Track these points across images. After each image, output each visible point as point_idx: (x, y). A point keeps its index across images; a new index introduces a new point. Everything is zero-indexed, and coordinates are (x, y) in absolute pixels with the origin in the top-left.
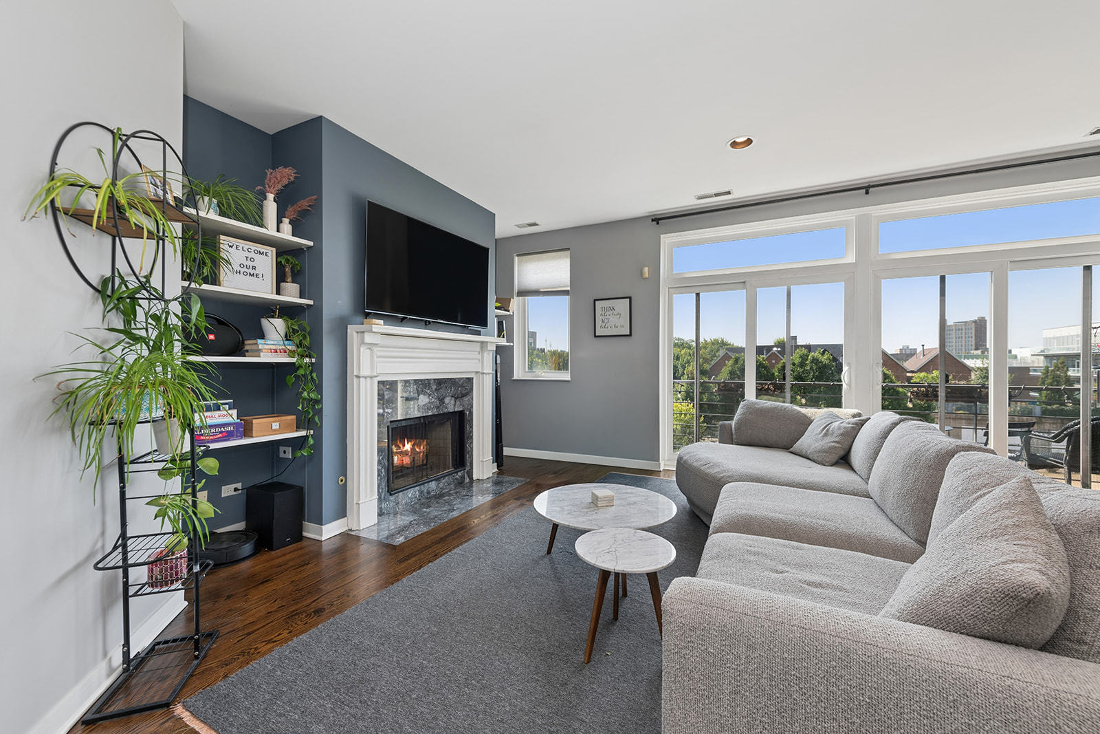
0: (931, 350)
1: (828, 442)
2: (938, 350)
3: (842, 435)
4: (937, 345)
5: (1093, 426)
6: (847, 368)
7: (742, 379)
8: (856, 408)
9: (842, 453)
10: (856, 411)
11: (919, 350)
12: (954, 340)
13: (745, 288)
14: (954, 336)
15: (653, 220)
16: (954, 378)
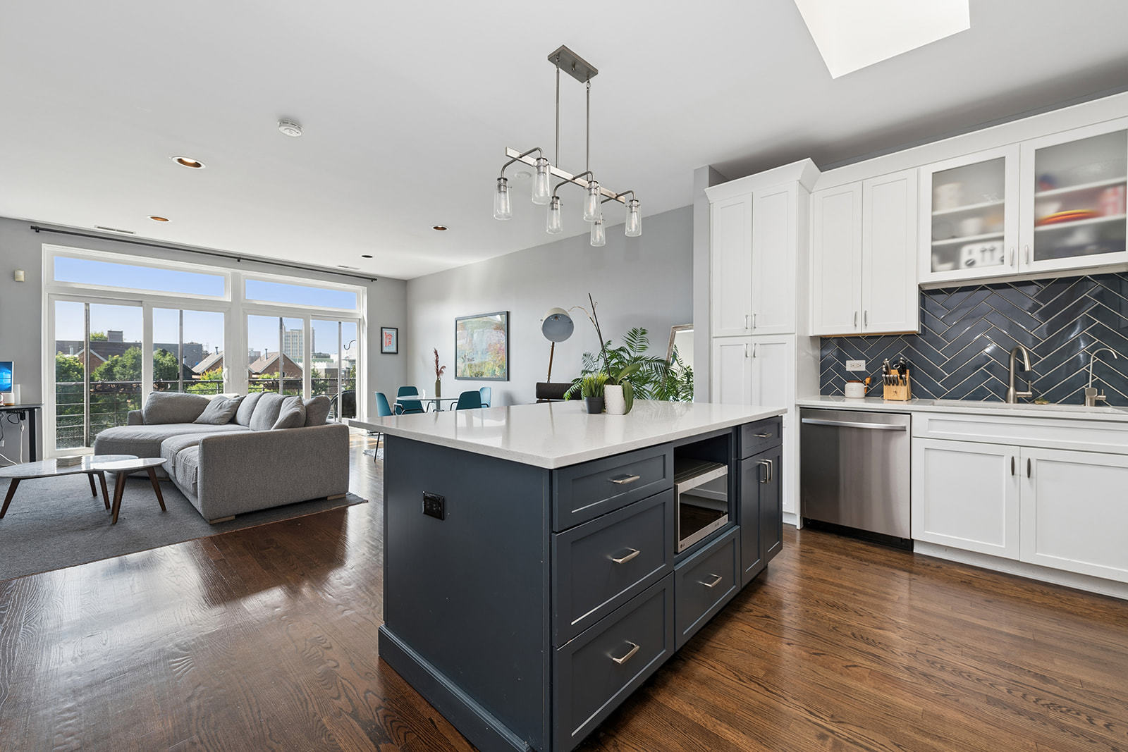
0: (273, 354)
1: (222, 412)
2: (279, 354)
3: (230, 407)
4: (278, 351)
5: (343, 395)
6: (227, 369)
7: (138, 379)
8: (235, 393)
9: (231, 416)
10: (236, 394)
11: (263, 354)
12: (291, 345)
13: (141, 306)
14: (291, 342)
15: (32, 228)
16: (288, 375)
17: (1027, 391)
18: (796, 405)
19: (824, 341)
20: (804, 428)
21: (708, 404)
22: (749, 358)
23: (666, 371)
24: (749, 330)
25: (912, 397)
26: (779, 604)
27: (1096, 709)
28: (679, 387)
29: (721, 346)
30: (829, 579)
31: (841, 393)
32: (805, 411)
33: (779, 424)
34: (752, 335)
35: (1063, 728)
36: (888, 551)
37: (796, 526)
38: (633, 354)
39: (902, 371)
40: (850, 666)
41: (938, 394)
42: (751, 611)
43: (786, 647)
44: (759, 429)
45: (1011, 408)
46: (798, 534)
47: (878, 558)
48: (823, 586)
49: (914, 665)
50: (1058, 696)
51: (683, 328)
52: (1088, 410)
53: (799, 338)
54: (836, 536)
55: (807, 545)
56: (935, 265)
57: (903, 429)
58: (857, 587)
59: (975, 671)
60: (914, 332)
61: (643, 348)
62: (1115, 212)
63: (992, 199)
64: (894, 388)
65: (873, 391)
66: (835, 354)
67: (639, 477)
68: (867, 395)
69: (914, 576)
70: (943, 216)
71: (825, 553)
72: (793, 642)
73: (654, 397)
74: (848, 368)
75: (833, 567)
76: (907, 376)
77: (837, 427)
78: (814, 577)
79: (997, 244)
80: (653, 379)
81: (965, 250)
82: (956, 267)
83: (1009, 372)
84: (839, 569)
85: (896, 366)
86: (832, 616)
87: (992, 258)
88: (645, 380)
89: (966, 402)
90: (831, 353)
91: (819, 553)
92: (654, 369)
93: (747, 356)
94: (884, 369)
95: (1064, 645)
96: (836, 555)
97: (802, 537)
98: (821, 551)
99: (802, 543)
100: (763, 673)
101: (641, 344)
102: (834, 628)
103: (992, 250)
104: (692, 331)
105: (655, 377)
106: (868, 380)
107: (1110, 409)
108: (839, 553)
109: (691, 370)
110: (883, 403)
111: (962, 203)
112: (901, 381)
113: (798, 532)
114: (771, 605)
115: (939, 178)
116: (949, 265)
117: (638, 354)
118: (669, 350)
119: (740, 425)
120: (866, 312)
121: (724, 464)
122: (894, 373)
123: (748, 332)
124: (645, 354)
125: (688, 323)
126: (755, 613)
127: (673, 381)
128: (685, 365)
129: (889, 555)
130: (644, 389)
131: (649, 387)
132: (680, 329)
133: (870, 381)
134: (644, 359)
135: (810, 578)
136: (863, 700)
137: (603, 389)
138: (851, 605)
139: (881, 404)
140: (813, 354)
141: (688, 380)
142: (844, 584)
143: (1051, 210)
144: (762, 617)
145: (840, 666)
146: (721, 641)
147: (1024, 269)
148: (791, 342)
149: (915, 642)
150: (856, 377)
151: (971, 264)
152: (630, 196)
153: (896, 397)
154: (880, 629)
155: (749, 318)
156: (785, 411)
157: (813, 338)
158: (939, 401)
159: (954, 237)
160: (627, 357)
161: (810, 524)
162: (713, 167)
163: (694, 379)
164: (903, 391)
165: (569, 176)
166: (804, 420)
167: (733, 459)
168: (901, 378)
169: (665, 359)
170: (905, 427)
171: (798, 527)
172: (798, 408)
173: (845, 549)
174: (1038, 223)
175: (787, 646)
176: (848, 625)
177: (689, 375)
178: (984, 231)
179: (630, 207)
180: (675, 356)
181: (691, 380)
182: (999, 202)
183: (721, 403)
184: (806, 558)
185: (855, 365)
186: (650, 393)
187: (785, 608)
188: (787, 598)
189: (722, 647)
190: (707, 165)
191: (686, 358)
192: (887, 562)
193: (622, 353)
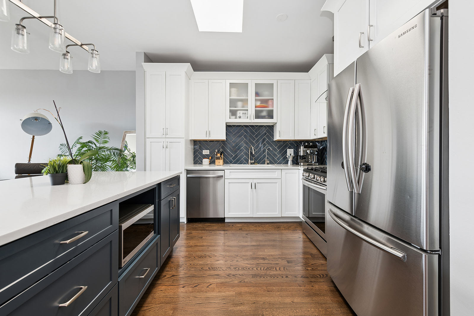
17: (253, 161)
18: (185, 169)
19: (195, 142)
20: (188, 179)
21: (144, 172)
22: (164, 149)
23: (120, 155)
24: (164, 135)
25: (224, 164)
26: (178, 266)
27: (276, 264)
28: (128, 163)
29: (151, 142)
30: (198, 244)
31: (201, 163)
32: (188, 172)
33: (178, 179)
34: (166, 138)
35: (271, 276)
36: (217, 224)
37: (184, 222)
38: (98, 145)
39: (221, 155)
40: (209, 286)
41: (231, 162)
42: (165, 276)
43: (182, 290)
44: (170, 183)
45: (249, 166)
46: (185, 226)
47: (215, 228)
48: (196, 249)
49: (230, 272)
50: (268, 264)
51: (130, 132)
52: (265, 166)
53: (186, 140)
54: (199, 222)
55: (189, 230)
56: (231, 116)
57: (222, 176)
58: (209, 244)
59: (247, 265)
60: (224, 140)
61: (106, 142)
62: (271, 107)
63: (245, 97)
64: (218, 161)
65: (212, 162)
66: (198, 147)
67: (87, 232)
68: (210, 164)
69: (226, 232)
70: (232, 99)
71: (196, 232)
72: (185, 285)
73: (112, 169)
74: (204, 153)
75: (200, 238)
76: (222, 156)
77: (200, 178)
78: (193, 245)
79: (246, 112)
80: (112, 159)
81: (238, 112)
82: (236, 118)
83: (249, 155)
84: (202, 238)
85: (220, 152)
86: (201, 263)
87: (245, 117)
88: (107, 159)
89: (238, 165)
90: (197, 147)
91: (194, 233)
92: (112, 153)
93: (163, 147)
94: (216, 154)
95: (266, 243)
96: (200, 232)
97: (187, 227)
98: (195, 232)
99: (187, 230)
100: (172, 312)
101: (104, 139)
102: (202, 268)
103: (245, 114)
104: (136, 134)
105: (113, 158)
106: (210, 158)
107: (270, 165)
108: (202, 230)
109: (135, 154)
110: (215, 167)
111: (238, 96)
112: (221, 158)
113: (186, 225)
114: (175, 268)
115: (232, 85)
116: (234, 117)
117: (102, 145)
118: (122, 144)
119: (161, 183)
120: (210, 131)
121: (152, 205)
122: (219, 155)
123: (164, 136)
124: (106, 145)
125: (132, 130)
126: (168, 276)
127: (125, 159)
128: (131, 152)
129: (218, 225)
130: (106, 165)
131: (109, 164)
132: (129, 133)
133: (211, 158)
134: (106, 148)
135: (191, 246)
136: (215, 302)
137: (66, 167)
138: (207, 254)
139: (214, 167)
140: (191, 147)
141: (133, 159)
142: (204, 244)
143: (258, 104)
144: (171, 277)
145: (205, 288)
146: (150, 304)
147: (253, 121)
148: (183, 141)
149: (229, 261)
150: (206, 157)
151: (240, 117)
152: (92, 47)
153: (219, 164)
154: (218, 261)
155: (164, 129)
156: (181, 173)
157: (191, 140)
158: (231, 165)
159: (235, 107)
160: (94, 146)
161: (190, 220)
162: (146, 54)
163: (137, 159)
164: (221, 161)
165: (37, 15)
166: (188, 176)
167: (157, 200)
168: (221, 157)
169: (120, 148)
170: (223, 175)
171: (186, 223)
172: (186, 171)
173: (204, 228)
174: (256, 107)
175: (183, 288)
176: (207, 264)
177: (134, 157)
178: (243, 107)
179: (92, 53)
180: (126, 147)
181: (135, 159)
182: (247, 98)
183: (151, 171)
184: (189, 237)
185: (206, 152)
186: (110, 167)
187: (181, 267)
188: (182, 261)
189: (149, 307)
190: (143, 51)
191: (132, 148)
192: (218, 229)
193: (89, 144)
